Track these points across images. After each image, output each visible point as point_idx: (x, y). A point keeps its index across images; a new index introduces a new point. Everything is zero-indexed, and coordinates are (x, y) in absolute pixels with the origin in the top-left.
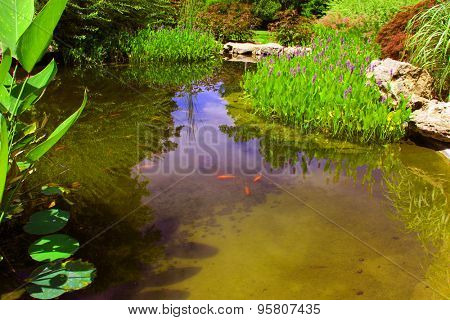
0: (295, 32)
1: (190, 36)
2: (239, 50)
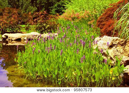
2: (13, 38)
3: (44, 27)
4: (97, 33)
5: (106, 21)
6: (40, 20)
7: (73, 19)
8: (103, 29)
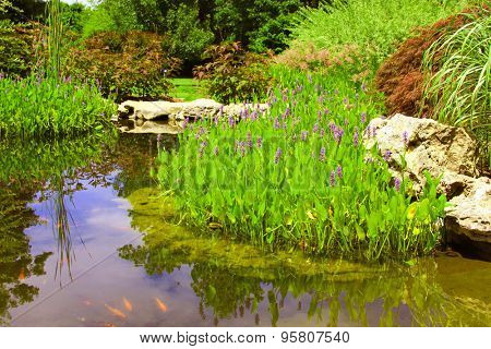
1: (56, 91)
2: (147, 113)
3: (233, 86)
4: (377, 107)
5: (404, 73)
6: (221, 68)
7: (312, 66)
8: (393, 97)
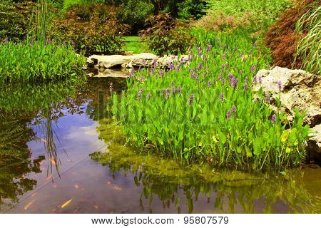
0: (171, 38)
1: (44, 49)
2: (106, 63)
4: (266, 59)
5: (285, 34)
6: (158, 31)
7: (222, 28)
8: (276, 51)
